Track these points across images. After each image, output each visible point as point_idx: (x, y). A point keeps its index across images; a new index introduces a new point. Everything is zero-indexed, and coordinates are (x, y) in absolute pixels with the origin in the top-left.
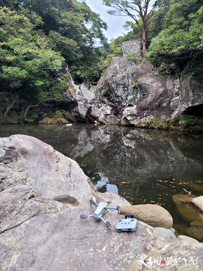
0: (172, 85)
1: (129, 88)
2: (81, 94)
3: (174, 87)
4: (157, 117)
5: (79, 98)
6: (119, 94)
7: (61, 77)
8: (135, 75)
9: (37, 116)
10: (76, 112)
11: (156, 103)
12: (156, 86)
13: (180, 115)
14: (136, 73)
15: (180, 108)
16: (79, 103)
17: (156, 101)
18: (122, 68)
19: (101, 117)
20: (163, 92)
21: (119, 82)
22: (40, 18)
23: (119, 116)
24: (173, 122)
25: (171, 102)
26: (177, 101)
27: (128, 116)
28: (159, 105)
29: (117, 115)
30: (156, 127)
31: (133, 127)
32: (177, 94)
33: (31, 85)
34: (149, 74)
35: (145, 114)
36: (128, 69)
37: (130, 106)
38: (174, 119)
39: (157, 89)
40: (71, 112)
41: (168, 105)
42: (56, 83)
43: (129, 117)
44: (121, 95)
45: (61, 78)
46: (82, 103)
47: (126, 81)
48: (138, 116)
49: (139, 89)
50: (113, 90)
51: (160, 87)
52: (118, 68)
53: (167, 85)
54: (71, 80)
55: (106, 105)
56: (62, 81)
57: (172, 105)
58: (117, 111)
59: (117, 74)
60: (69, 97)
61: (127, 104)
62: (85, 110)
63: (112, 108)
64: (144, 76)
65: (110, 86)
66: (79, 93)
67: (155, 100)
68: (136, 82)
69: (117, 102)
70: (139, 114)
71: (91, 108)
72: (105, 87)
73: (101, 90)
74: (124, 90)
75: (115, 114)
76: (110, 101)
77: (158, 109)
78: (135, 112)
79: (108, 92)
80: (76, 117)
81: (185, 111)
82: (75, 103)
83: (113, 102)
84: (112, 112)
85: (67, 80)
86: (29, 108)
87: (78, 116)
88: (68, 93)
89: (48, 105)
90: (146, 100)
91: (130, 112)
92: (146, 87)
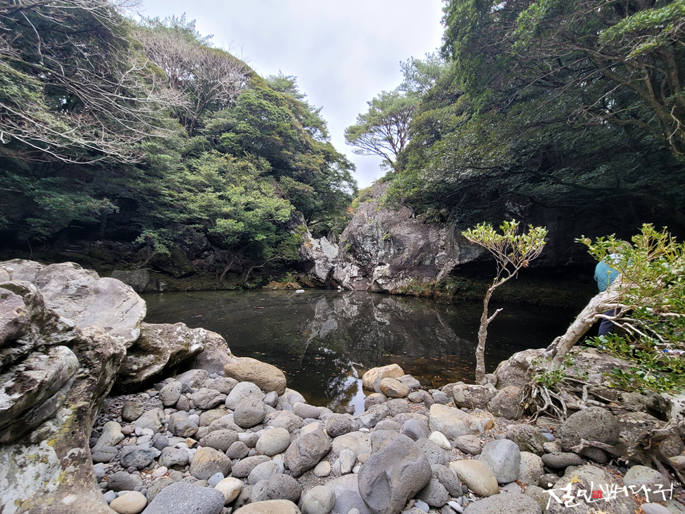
0: (437, 237)
1: (379, 240)
2: (319, 250)
3: (439, 239)
4: (418, 279)
5: (317, 256)
6: (367, 248)
8: (385, 225)
9: (261, 280)
10: (313, 273)
11: (416, 261)
12: (414, 238)
13: (446, 276)
14: (388, 222)
15: (446, 267)
16: (317, 262)
17: (415, 258)
18: (370, 216)
19: (346, 280)
20: (423, 246)
21: (366, 234)
22: (268, 163)
23: (370, 279)
24: (439, 286)
25: (436, 259)
26: (443, 257)
27: (379, 279)
28: (420, 263)
29: (367, 277)
30: (416, 293)
31: (386, 293)
32: (443, 248)
33: (251, 240)
34: (405, 223)
35: (401, 276)
36: (377, 217)
37: (381, 264)
38: (439, 282)
39: (415, 241)
40: (307, 275)
41: (431, 264)
42: (287, 237)
43: (381, 280)
44: (370, 251)
45: (294, 231)
46: (321, 261)
47: (374, 231)
48: (392, 278)
49: (392, 242)
50: (359, 244)
51: (420, 239)
52: (366, 217)
53: (429, 236)
54: (307, 233)
55: (352, 265)
56: (296, 235)
57: (437, 263)
58: (366, 273)
59: (364, 223)
60: (304, 254)
61: (377, 262)
62: (325, 272)
63: (360, 267)
64: (398, 225)
65: (355, 239)
66: (317, 249)
67: (413, 257)
68: (387, 233)
69: (365, 259)
70: (394, 275)
71: (334, 268)
72: (350, 241)
73: (345, 244)
74: (372, 244)
75: (364, 276)
76: (356, 259)
77: (418, 269)
78: (388, 273)
79: (354, 247)
80: (313, 280)
81: (452, 270)
82: (311, 263)
83: (360, 259)
84: (360, 274)
85: (302, 233)
86: (251, 270)
87: (315, 279)
88: (302, 249)
89: (275, 265)
90: (401, 256)
91: (381, 273)
92: (402, 239)
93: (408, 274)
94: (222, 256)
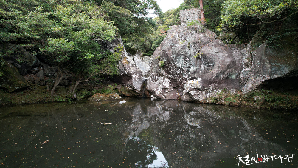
0: (240, 55)
1: (192, 58)
2: (135, 66)
4: (225, 91)
5: (133, 71)
6: (179, 65)
7: (114, 49)
8: (197, 45)
9: (87, 92)
10: (129, 85)
11: (224, 76)
12: (222, 56)
13: (254, 89)
14: (199, 42)
15: (254, 82)
16: (134, 76)
17: (224, 73)
18: (181, 37)
19: (158, 91)
20: (230, 63)
21: (179, 52)
23: (180, 90)
24: (247, 98)
25: (241, 74)
26: (248, 72)
27: (191, 91)
28: (228, 77)
29: (177, 89)
30: (226, 103)
31: (197, 103)
32: (247, 65)
33: (80, 58)
34: (213, 43)
35: (211, 88)
37: (193, 78)
38: (247, 94)
39: (223, 59)
40: (124, 86)
41: (237, 78)
42: (108, 55)
43: (193, 91)
44: (182, 67)
45: (113, 50)
46: (137, 75)
47: (187, 50)
48: (203, 90)
49: (202, 60)
50: (173, 61)
51: (227, 57)
52: (177, 38)
53: (234, 55)
54: (124, 52)
55: (164, 78)
56: (115, 53)
57: (242, 77)
58: (177, 85)
59: (176, 43)
60: (122, 70)
61: (189, 76)
62: (140, 84)
63: (171, 81)
64: (208, 45)
65: (168, 57)
67: (222, 72)
68: (199, 52)
69: (177, 74)
70: (205, 88)
71: (147, 81)
72: (163, 58)
73: (158, 61)
74: (185, 61)
75: (174, 88)
76: (168, 74)
77: (226, 83)
78: (200, 86)
79: (167, 63)
80: (129, 91)
81: (261, 85)
82: (128, 77)
83: (172, 74)
84: (171, 86)
85: (120, 51)
86: (78, 84)
87: (131, 90)
88: (120, 65)
89: (99, 79)
90: (211, 72)
91: (194, 86)
92: (211, 57)
94: (51, 72)
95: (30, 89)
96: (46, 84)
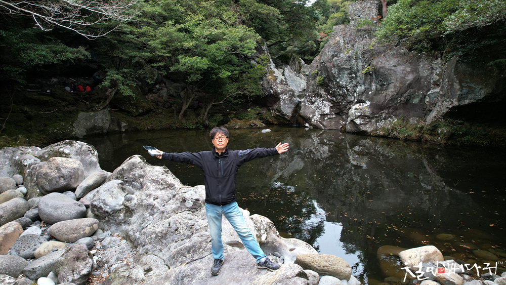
0: (429, 69)
1: (359, 74)
2: (284, 83)
3: (432, 73)
4: (403, 120)
5: (282, 90)
6: (343, 83)
7: (256, 59)
8: (367, 55)
9: (222, 118)
10: (277, 109)
11: (402, 99)
12: (401, 72)
13: (439, 118)
14: (370, 52)
15: (440, 108)
16: (283, 97)
17: (402, 95)
18: (348, 44)
19: (315, 117)
20: (412, 81)
21: (342, 65)
23: (344, 117)
24: (429, 129)
25: (427, 97)
26: (436, 95)
27: (356, 118)
28: (407, 101)
29: (341, 115)
30: (401, 136)
31: (364, 135)
32: (436, 84)
33: (214, 76)
34: (391, 52)
35: (384, 116)
36: (356, 45)
37: (359, 102)
38: (430, 125)
39: (403, 75)
40: (269, 110)
41: (420, 102)
42: (248, 68)
43: (359, 119)
44: (346, 85)
45: (255, 61)
46: (287, 96)
47: (353, 63)
48: (372, 118)
49: (374, 76)
50: (334, 77)
51: (409, 73)
52: (342, 44)
53: (420, 69)
54: (270, 63)
55: (323, 100)
56: (258, 66)
57: (427, 102)
58: (340, 110)
59: (340, 52)
60: (267, 88)
61: (354, 99)
62: (291, 107)
63: (333, 104)
64: (383, 55)
65: (328, 72)
66: (282, 81)
67: (400, 94)
68: (369, 65)
69: (340, 95)
70: (375, 115)
71: (301, 103)
72: (321, 73)
73: (316, 77)
74: (350, 77)
75: (337, 114)
76: (328, 94)
77: (404, 108)
78: (368, 112)
79: (327, 80)
80: (277, 117)
81: (447, 112)
82: (275, 97)
83: (333, 95)
84: (333, 111)
85: (265, 63)
86: (210, 107)
87: (279, 116)
88: (265, 82)
89: (236, 101)
90: (385, 93)
91: (360, 112)
92: (386, 72)
93: (392, 113)
94: (176, 91)
95: (153, 112)
96: (171, 107)
